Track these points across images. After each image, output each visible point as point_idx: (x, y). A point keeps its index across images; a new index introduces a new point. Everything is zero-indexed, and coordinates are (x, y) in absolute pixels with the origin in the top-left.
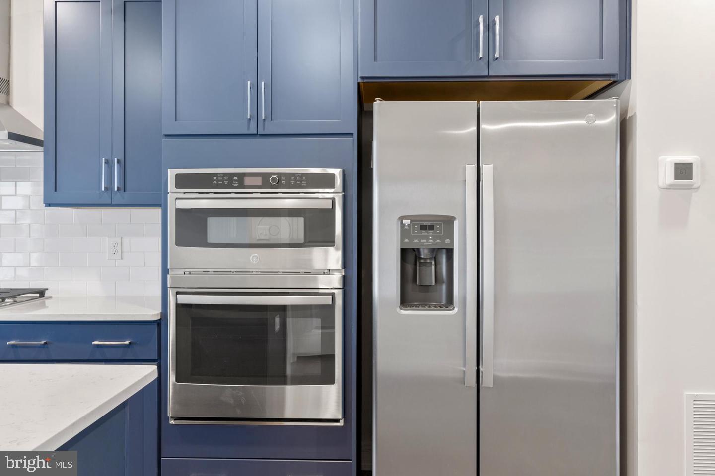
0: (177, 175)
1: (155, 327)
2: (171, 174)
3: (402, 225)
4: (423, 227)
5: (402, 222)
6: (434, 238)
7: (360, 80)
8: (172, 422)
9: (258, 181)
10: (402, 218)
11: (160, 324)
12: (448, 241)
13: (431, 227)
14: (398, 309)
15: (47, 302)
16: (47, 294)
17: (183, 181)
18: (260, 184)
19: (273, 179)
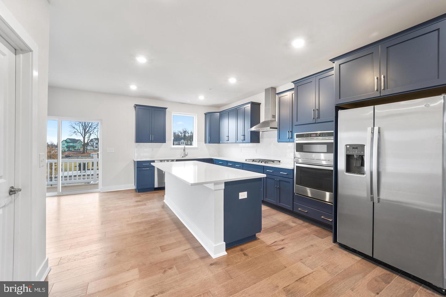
0: (296, 135)
1: (292, 171)
2: (295, 134)
3: (347, 147)
4: (353, 148)
5: (346, 146)
6: (358, 152)
7: (336, 105)
8: (296, 194)
9: (315, 135)
10: (346, 145)
11: (293, 170)
12: (362, 153)
13: (357, 148)
14: (345, 173)
15: (281, 164)
16: (281, 162)
17: (298, 136)
18: (315, 136)
19: (318, 134)
